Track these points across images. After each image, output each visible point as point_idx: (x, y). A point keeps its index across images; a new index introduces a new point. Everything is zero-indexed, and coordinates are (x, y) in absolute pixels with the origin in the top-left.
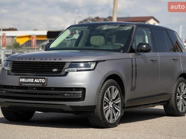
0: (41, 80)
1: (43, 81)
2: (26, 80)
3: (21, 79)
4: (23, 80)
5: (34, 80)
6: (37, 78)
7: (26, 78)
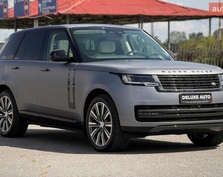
0: (206, 96)
1: (209, 97)
2: (190, 97)
3: (183, 96)
4: (186, 97)
5: (199, 97)
6: (202, 94)
7: (189, 95)
